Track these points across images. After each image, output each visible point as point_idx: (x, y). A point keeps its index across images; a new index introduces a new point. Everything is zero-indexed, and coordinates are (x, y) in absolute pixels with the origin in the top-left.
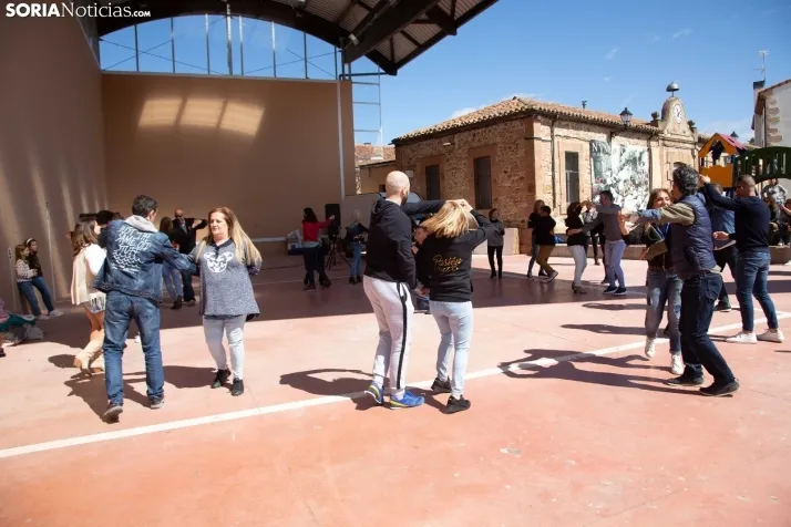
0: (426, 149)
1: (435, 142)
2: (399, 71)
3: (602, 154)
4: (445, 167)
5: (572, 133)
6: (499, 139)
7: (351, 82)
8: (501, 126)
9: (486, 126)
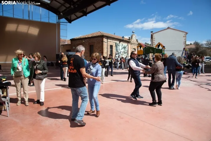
1: (81, 41)
2: (72, 22)
3: (118, 46)
5: (112, 41)
6: (95, 41)
7: (60, 24)
9: (93, 38)
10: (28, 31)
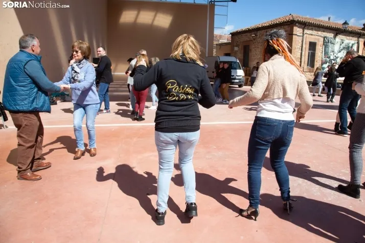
0: (245, 38)
1: (248, 34)
3: (330, 44)
4: (252, 47)
5: (314, 32)
7: (214, 5)
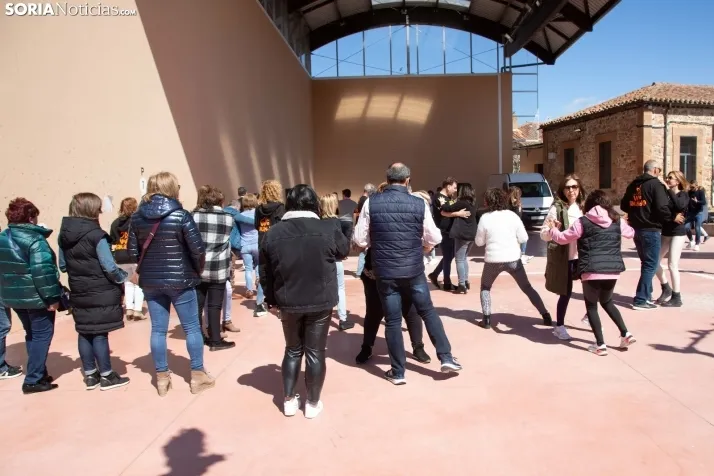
0: (565, 134)
1: (571, 127)
4: (579, 151)
6: (618, 127)
7: (510, 73)
8: (619, 116)
9: (610, 114)
10: (396, 114)
